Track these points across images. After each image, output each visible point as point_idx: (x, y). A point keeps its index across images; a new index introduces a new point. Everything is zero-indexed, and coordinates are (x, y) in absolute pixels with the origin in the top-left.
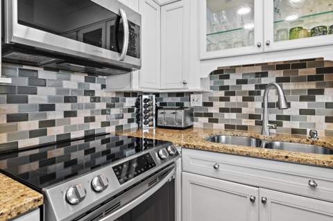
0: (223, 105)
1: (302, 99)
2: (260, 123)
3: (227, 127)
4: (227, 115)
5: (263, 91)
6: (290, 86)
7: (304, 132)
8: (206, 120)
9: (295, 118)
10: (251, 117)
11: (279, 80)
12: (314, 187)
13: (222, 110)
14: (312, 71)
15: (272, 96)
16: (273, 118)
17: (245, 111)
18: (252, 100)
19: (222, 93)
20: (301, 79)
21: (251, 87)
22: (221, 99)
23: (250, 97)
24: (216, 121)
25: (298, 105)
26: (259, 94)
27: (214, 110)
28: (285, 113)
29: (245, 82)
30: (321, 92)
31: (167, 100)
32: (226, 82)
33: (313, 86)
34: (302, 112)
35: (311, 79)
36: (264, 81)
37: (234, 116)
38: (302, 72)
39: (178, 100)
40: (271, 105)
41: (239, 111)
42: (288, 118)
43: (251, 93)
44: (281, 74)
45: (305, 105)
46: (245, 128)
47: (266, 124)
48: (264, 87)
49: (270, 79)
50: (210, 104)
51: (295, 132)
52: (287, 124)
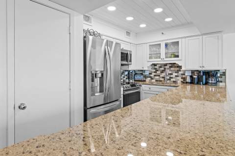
0: (155, 74)
1: (176, 73)
3: (156, 81)
4: (156, 77)
6: (173, 69)
7: (176, 82)
8: (150, 79)
9: (174, 78)
10: (163, 78)
13: (155, 76)
16: (169, 78)
17: (161, 76)
18: (163, 72)
19: (154, 70)
20: (175, 67)
21: (162, 69)
22: (154, 72)
23: (162, 72)
24: (153, 79)
25: (175, 74)
26: (165, 71)
27: (152, 76)
28: (171, 76)
29: (161, 67)
30: (180, 71)
31: (137, 72)
32: (156, 67)
34: (176, 76)
35: (177, 67)
37: (158, 77)
38: (175, 65)
39: (141, 72)
41: (159, 76)
42: (172, 78)
44: (170, 65)
45: (176, 74)
46: (161, 81)
49: (168, 67)
50: (151, 74)
51: (174, 82)
52: (172, 80)
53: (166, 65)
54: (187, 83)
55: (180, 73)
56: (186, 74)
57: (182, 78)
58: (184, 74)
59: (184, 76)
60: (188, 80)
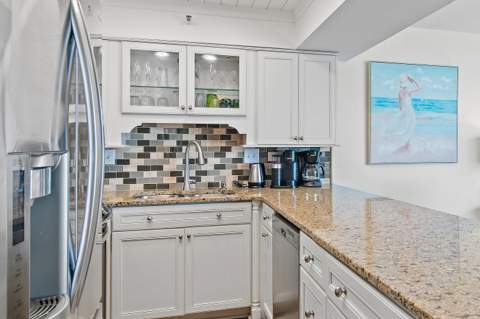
0: (142, 162)
1: (216, 155)
2: (181, 180)
3: (147, 187)
4: (146, 174)
5: (184, 148)
6: (207, 143)
8: (120, 181)
9: (212, 173)
10: (173, 174)
11: (198, 137)
13: (141, 168)
14: (223, 132)
15: (192, 154)
16: (193, 174)
17: (167, 168)
18: (173, 156)
19: (141, 149)
20: (214, 138)
21: (172, 143)
22: (140, 156)
23: (172, 153)
24: (134, 181)
25: (214, 161)
26: (180, 150)
27: (131, 169)
28: (203, 168)
29: (167, 137)
30: (229, 149)
32: (146, 137)
33: (223, 144)
34: (217, 167)
35: (223, 137)
36: (185, 137)
37: (154, 174)
38: (216, 132)
40: (192, 161)
41: (160, 168)
42: (205, 173)
43: (172, 149)
44: (199, 131)
45: (218, 161)
46: (166, 186)
47: (187, 180)
48: (186, 143)
49: (190, 137)
50: (127, 162)
51: (211, 185)
52: (205, 179)
53: (184, 129)
54: (251, 185)
55: (230, 155)
56: (247, 161)
57: (235, 172)
58: (240, 160)
59: (239, 166)
60: (257, 176)
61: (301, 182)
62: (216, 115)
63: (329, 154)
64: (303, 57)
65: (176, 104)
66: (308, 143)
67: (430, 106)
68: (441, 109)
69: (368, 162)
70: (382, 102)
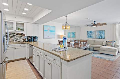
1: (20, 37)
2: (13, 41)
5: (14, 36)
6: (18, 35)
7: (20, 41)
10: (12, 40)
11: (17, 35)
12: (21, 46)
14: (21, 34)
15: (16, 37)
16: (16, 40)
17: (11, 39)
18: (12, 37)
20: (20, 35)
25: (19, 38)
26: (13, 36)
28: (17, 39)
29: (11, 34)
30: (22, 36)
33: (21, 36)
34: (20, 39)
35: (21, 35)
36: (14, 34)
38: (20, 34)
40: (15, 38)
42: (18, 40)
45: (20, 38)
46: (11, 42)
47: (15, 41)
48: (14, 35)
49: (15, 34)
51: (19, 42)
52: (18, 41)
54: (26, 41)
55: (22, 37)
56: (25, 38)
57: (23, 40)
58: (24, 38)
59: (24, 39)
60: (27, 40)
61: (34, 41)
62: (20, 32)
63: (38, 37)
64: (34, 24)
65: (13, 30)
66: (35, 36)
67: (52, 31)
68: (53, 32)
69: (43, 38)
70: (45, 30)
